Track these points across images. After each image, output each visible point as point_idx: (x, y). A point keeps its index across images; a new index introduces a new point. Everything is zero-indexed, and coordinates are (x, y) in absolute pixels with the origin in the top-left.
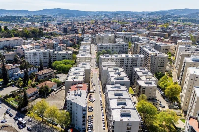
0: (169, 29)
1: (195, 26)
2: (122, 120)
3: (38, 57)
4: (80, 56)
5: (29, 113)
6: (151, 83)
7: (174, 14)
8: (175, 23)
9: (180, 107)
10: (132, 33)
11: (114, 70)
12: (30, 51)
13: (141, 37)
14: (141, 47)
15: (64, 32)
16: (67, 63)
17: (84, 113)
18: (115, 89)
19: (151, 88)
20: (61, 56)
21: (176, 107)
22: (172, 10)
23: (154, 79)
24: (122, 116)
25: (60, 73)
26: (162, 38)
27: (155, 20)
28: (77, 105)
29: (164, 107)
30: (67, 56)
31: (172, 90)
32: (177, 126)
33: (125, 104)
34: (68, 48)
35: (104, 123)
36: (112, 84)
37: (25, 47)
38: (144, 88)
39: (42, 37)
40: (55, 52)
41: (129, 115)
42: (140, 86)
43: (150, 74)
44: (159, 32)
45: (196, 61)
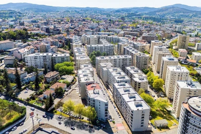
0: (138, 27)
1: (156, 24)
2: (138, 110)
3: (38, 60)
4: (80, 59)
5: (56, 112)
6: (143, 79)
7: (137, 12)
8: (141, 21)
9: (165, 96)
10: (110, 33)
11: (114, 70)
12: (29, 55)
13: (121, 38)
14: (125, 47)
15: (47, 32)
16: (68, 65)
17: (106, 107)
18: (122, 87)
19: (144, 83)
20: (60, 59)
21: (163, 96)
22: (134, 8)
23: (144, 75)
24: (137, 106)
25: (64, 75)
26: (135, 37)
27: (123, 18)
28: (100, 102)
29: (154, 96)
30: (65, 59)
31: (158, 83)
32: (168, 109)
33: (134, 97)
34: (59, 49)
35: (118, 113)
36: (118, 83)
37: (22, 51)
38: (139, 84)
39: (29, 39)
40: (54, 56)
41: (141, 106)
42: (136, 82)
43: (139, 71)
44: (131, 31)
45: (171, 60)
